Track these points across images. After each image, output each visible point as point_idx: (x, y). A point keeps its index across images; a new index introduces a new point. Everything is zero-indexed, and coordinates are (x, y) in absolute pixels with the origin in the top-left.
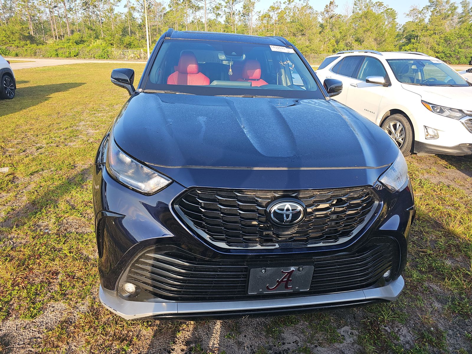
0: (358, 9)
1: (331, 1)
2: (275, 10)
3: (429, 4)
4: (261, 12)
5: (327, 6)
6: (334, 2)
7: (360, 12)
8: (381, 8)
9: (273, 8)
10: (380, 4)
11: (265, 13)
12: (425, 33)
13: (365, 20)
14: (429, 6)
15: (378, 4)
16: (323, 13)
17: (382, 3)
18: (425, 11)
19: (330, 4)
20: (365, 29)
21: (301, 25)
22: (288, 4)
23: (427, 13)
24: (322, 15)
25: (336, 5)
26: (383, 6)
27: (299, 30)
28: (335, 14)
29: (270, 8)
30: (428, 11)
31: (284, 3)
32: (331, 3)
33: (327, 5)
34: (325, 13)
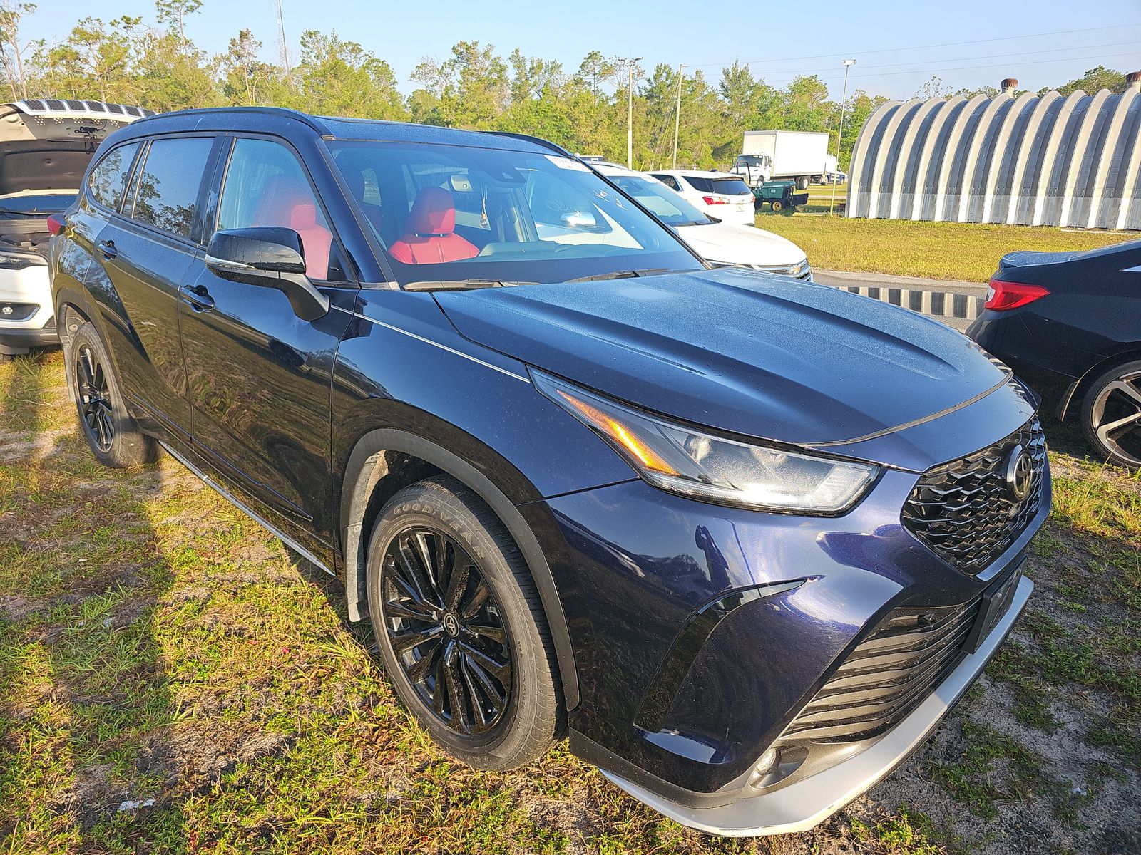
0: (313, 55)
1: (241, 31)
2: (91, 41)
3: (454, 57)
4: (45, 42)
5: (233, 42)
6: (250, 33)
7: (319, 62)
8: (359, 56)
9: (82, 35)
10: (356, 49)
11: (57, 46)
12: (464, 117)
13: (335, 82)
14: (455, 61)
15: (351, 47)
16: (229, 59)
17: (359, 47)
18: (449, 71)
19: (241, 37)
20: (339, 102)
21: (178, 84)
22: (125, 28)
23: (453, 74)
24: (225, 63)
25: (256, 43)
26: (362, 54)
27: (176, 97)
28: (260, 64)
29: (74, 33)
30: (453, 70)
31: (113, 24)
32: (243, 36)
33: (235, 40)
34: (233, 58)
